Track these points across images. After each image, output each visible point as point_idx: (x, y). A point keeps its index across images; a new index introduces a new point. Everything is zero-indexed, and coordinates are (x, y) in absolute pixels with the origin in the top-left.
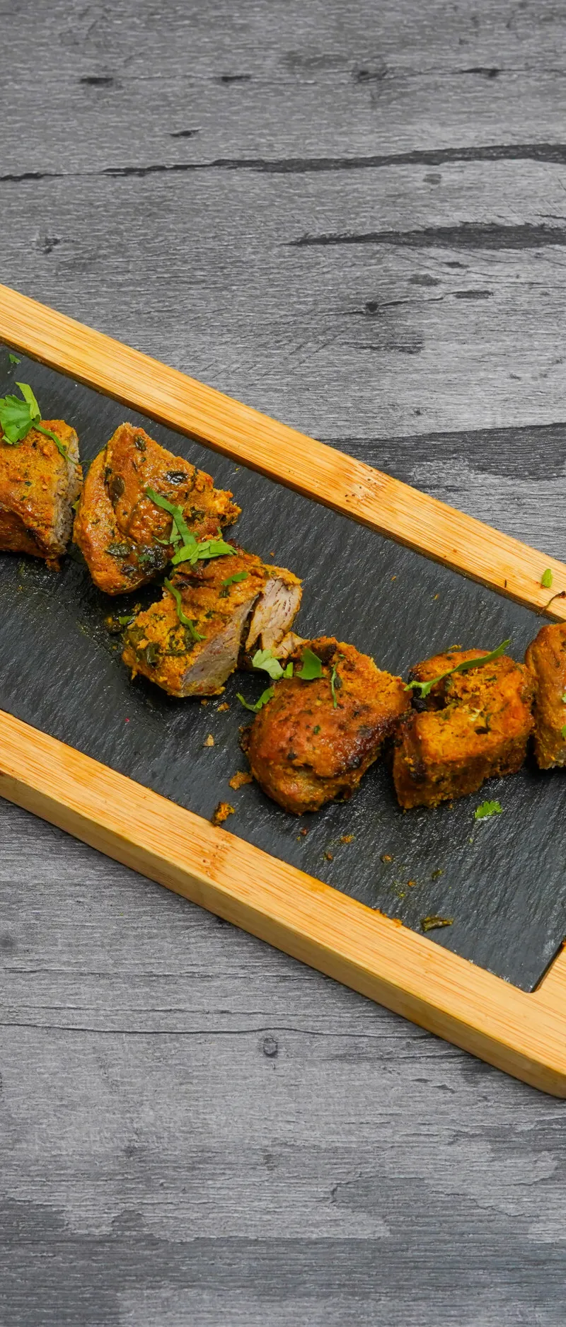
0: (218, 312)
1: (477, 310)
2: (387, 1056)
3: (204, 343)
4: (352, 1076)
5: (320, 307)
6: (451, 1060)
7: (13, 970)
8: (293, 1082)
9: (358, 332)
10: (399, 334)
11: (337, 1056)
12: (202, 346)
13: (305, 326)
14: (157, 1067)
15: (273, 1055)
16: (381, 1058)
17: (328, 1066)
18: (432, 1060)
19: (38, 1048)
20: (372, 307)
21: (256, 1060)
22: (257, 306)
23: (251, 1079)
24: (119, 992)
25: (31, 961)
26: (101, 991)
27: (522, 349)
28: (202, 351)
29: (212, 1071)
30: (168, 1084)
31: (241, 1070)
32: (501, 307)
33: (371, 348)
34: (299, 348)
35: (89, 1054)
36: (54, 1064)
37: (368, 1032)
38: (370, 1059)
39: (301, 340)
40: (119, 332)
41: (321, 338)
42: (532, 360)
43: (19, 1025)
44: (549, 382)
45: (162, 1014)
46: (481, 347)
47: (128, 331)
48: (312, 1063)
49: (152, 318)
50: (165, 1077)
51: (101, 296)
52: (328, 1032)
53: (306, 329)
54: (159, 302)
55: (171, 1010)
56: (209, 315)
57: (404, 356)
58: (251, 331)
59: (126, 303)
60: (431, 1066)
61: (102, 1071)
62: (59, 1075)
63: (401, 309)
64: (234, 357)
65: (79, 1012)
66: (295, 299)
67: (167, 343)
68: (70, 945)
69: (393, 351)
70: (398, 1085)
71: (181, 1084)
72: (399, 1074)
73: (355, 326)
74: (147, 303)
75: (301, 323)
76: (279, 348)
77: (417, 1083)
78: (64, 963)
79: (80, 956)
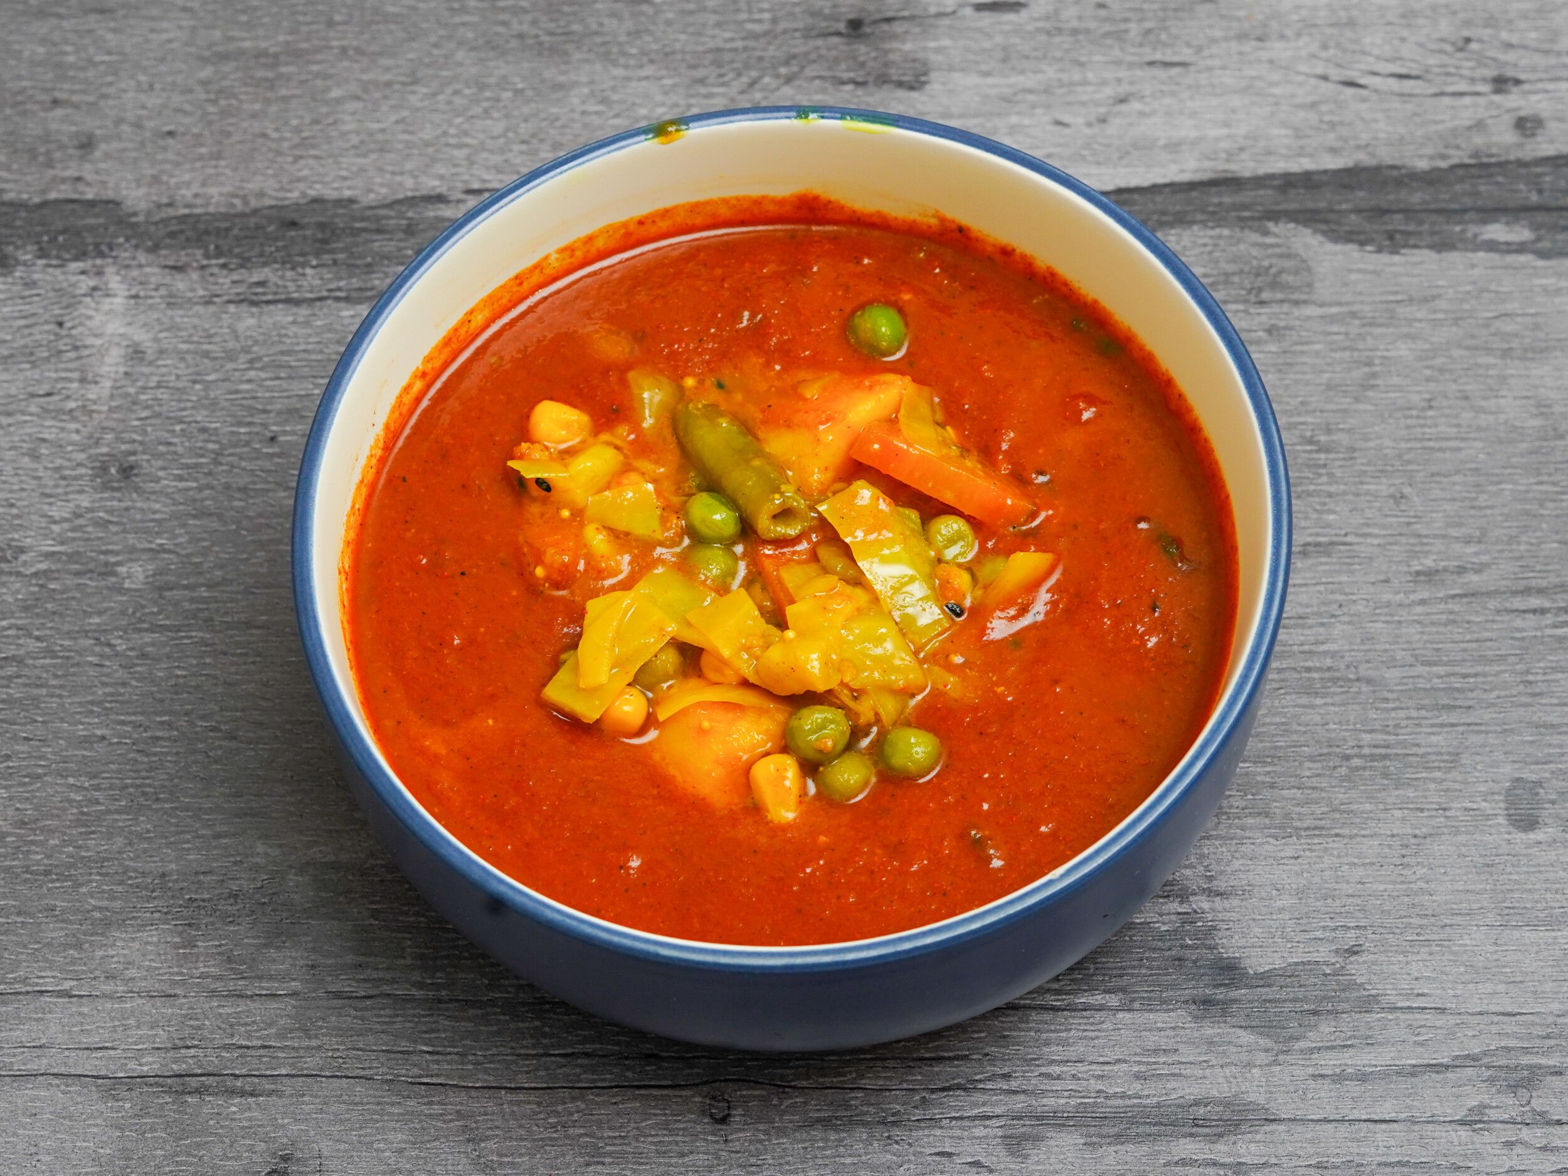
0: (637, 34)
1: (1006, 28)
2: (891, 1119)
3: (615, 78)
4: (842, 1149)
5: (783, 25)
6: (988, 1123)
7: (338, 995)
8: (753, 1160)
9: (836, 60)
10: (893, 63)
11: (819, 1120)
12: (612, 83)
13: (758, 53)
14: (551, 1139)
15: (724, 1120)
16: (883, 1122)
17: (804, 1135)
18: (959, 1123)
19: (375, 1112)
20: (855, 25)
21: (699, 1128)
22: (690, 25)
23: (691, 1157)
24: (495, 1028)
25: (365, 980)
26: (469, 1026)
27: (1072, 84)
28: (614, 89)
29: (634, 1144)
30: (569, 1164)
31: (677, 1143)
32: (1041, 24)
33: (857, 84)
34: (752, 84)
35: (451, 1121)
36: (399, 1136)
37: (863, 1083)
38: (868, 1123)
39: (754, 74)
40: (492, 64)
41: (783, 70)
42: (1085, 98)
43: (347, 1077)
44: (1112, 129)
45: (558, 1059)
46: (1012, 80)
47: (507, 62)
48: (782, 1132)
49: (541, 44)
50: (563, 1155)
51: (467, 13)
52: (804, 1083)
53: (760, 59)
54: (552, 20)
55: (572, 1054)
56: (623, 38)
57: (901, 93)
58: (683, 60)
59: (504, 23)
60: (958, 1133)
61: (471, 1146)
62: (407, 1153)
63: (898, 28)
64: (659, 98)
65: (436, 1057)
66: (744, 16)
67: (562, 79)
68: (422, 957)
69: (886, 87)
70: (909, 1161)
71: (588, 1165)
72: (910, 1144)
73: (833, 53)
74: (534, 23)
75: (754, 49)
76: (723, 84)
77: (937, 1158)
78: (414, 985)
79: (439, 975)
